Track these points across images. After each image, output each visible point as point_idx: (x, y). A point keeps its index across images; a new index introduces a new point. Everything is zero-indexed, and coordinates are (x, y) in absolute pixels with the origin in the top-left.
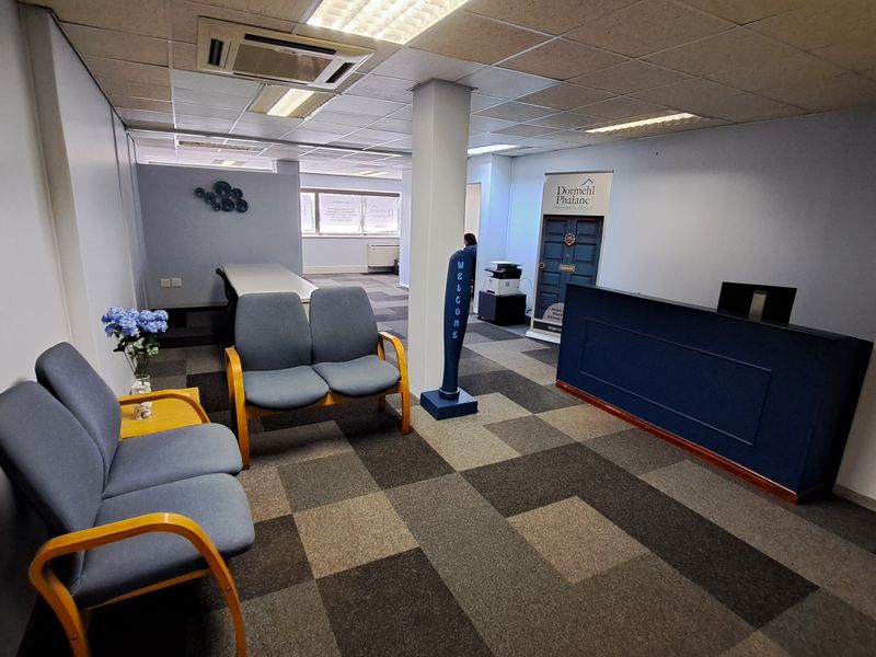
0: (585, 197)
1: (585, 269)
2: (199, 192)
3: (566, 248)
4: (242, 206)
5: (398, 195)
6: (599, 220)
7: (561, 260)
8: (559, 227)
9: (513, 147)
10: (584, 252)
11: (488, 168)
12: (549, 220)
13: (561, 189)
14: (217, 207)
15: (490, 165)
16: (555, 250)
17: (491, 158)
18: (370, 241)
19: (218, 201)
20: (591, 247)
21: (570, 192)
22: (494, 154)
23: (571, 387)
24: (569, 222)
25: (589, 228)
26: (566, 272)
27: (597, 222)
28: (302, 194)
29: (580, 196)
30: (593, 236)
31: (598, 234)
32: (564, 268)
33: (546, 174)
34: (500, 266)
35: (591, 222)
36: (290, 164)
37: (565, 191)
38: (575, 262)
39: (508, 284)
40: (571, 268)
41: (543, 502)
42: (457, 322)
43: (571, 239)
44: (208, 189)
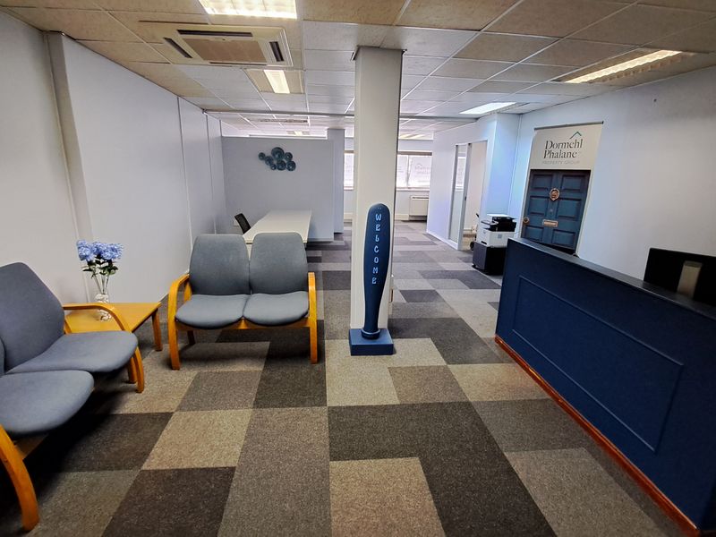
0: (572, 150)
1: (568, 225)
2: (262, 156)
3: (550, 203)
4: (292, 166)
5: (430, 154)
6: (585, 174)
7: (544, 215)
8: (544, 182)
9: (511, 104)
10: (569, 208)
11: (494, 127)
12: (536, 174)
13: (550, 144)
14: (274, 167)
15: (495, 123)
16: (540, 204)
17: (496, 116)
18: (411, 194)
19: (275, 162)
20: (577, 202)
21: (558, 146)
22: (499, 112)
23: (505, 344)
24: (555, 177)
25: (575, 183)
26: (548, 227)
27: (583, 176)
28: (346, 155)
29: (567, 150)
30: (579, 191)
31: (584, 190)
32: (547, 223)
33: (536, 129)
34: (495, 219)
35: (575, 176)
36: (337, 132)
37: (552, 145)
38: (557, 217)
39: (500, 237)
40: (554, 223)
41: (379, 455)
42: (376, 270)
43: (555, 193)
44: (268, 153)
